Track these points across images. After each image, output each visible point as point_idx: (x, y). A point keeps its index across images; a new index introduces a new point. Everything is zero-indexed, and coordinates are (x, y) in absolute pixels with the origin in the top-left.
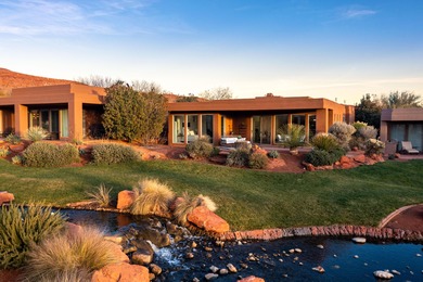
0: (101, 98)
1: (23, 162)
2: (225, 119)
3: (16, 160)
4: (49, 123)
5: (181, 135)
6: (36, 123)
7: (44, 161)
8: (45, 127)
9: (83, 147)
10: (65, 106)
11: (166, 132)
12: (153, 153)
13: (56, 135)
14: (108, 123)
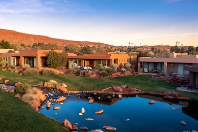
0: (46, 54)
1: (23, 75)
2: (86, 61)
3: (21, 74)
4: (31, 62)
5: (73, 66)
6: (27, 63)
7: (29, 75)
8: (30, 64)
9: (40, 70)
10: (35, 57)
11: (67, 66)
12: (61, 72)
13: (33, 66)
14: (48, 63)
